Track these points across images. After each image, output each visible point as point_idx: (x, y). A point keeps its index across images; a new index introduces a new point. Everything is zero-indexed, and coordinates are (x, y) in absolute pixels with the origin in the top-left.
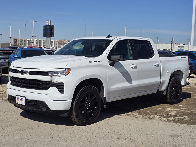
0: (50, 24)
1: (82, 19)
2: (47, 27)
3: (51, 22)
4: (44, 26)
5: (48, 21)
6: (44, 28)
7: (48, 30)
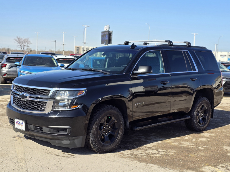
0: (108, 30)
1: (146, 24)
2: (105, 33)
3: (109, 28)
4: (102, 32)
5: (106, 27)
6: (102, 34)
7: (105, 37)
